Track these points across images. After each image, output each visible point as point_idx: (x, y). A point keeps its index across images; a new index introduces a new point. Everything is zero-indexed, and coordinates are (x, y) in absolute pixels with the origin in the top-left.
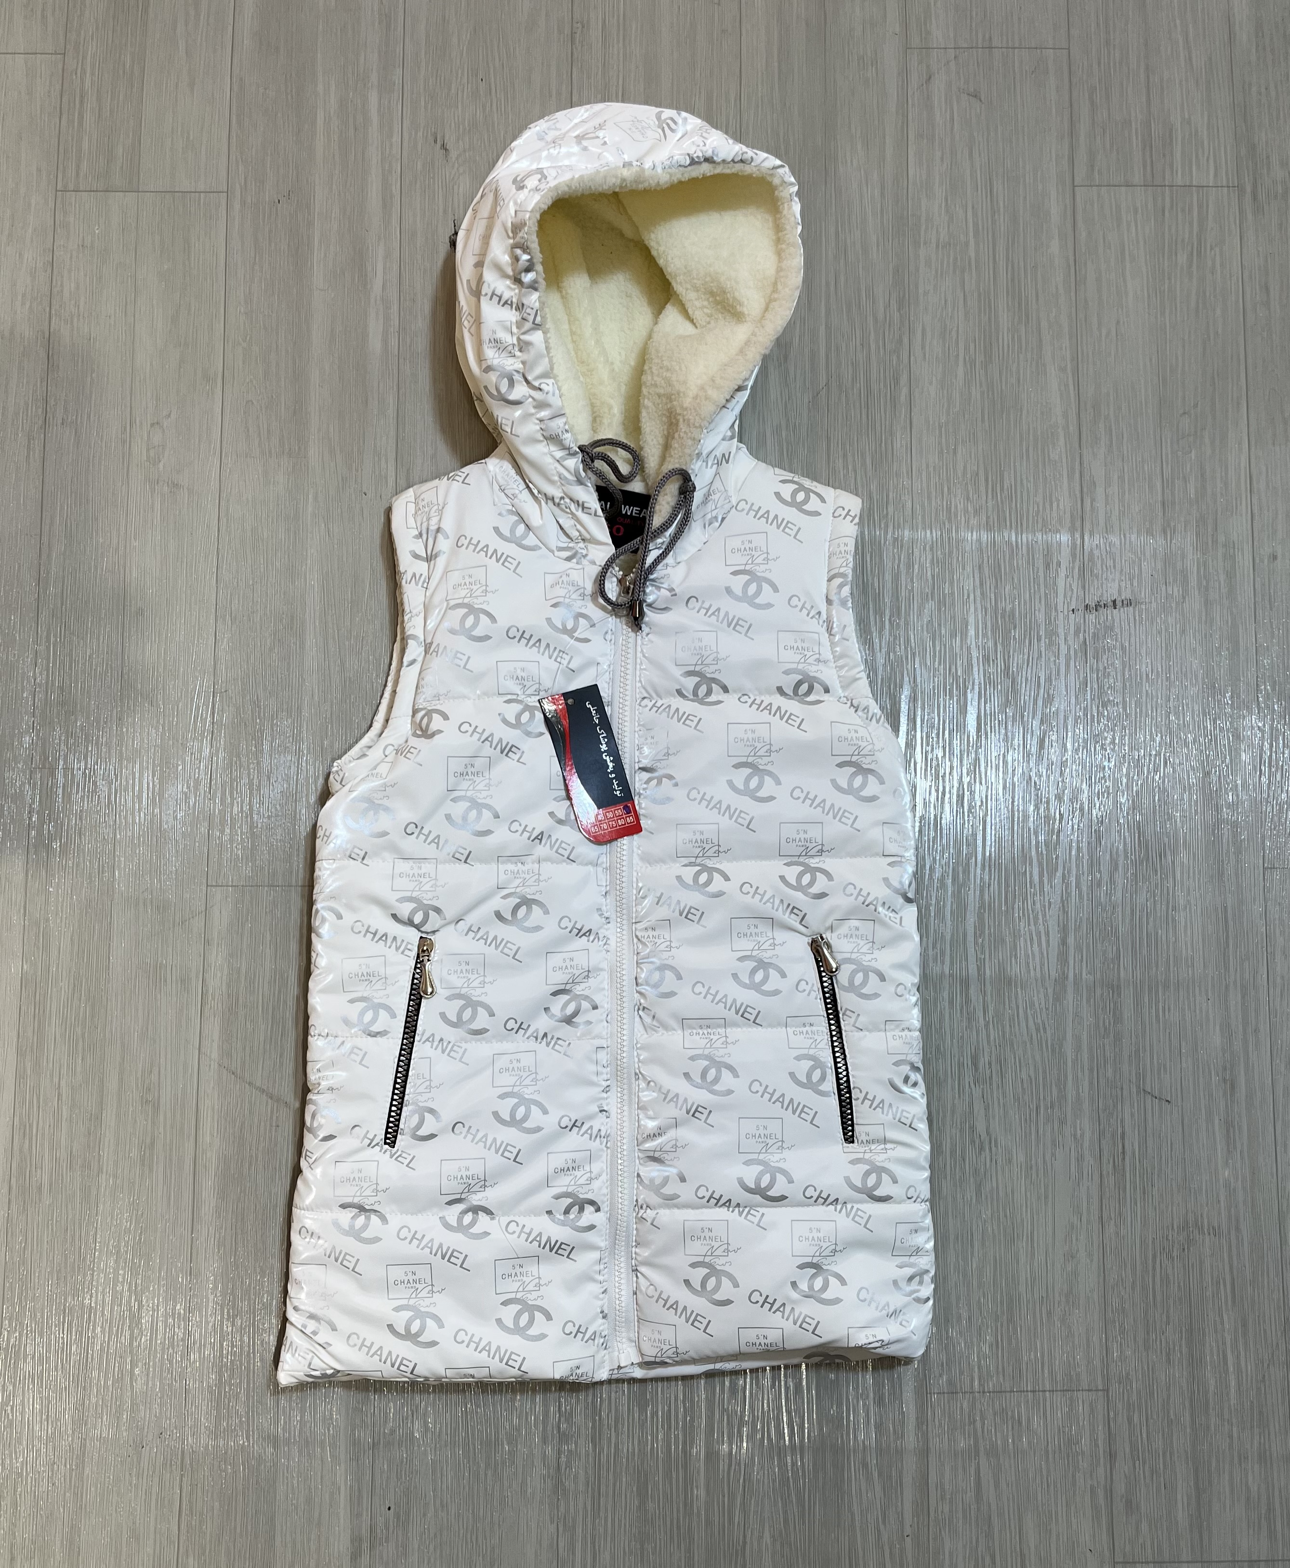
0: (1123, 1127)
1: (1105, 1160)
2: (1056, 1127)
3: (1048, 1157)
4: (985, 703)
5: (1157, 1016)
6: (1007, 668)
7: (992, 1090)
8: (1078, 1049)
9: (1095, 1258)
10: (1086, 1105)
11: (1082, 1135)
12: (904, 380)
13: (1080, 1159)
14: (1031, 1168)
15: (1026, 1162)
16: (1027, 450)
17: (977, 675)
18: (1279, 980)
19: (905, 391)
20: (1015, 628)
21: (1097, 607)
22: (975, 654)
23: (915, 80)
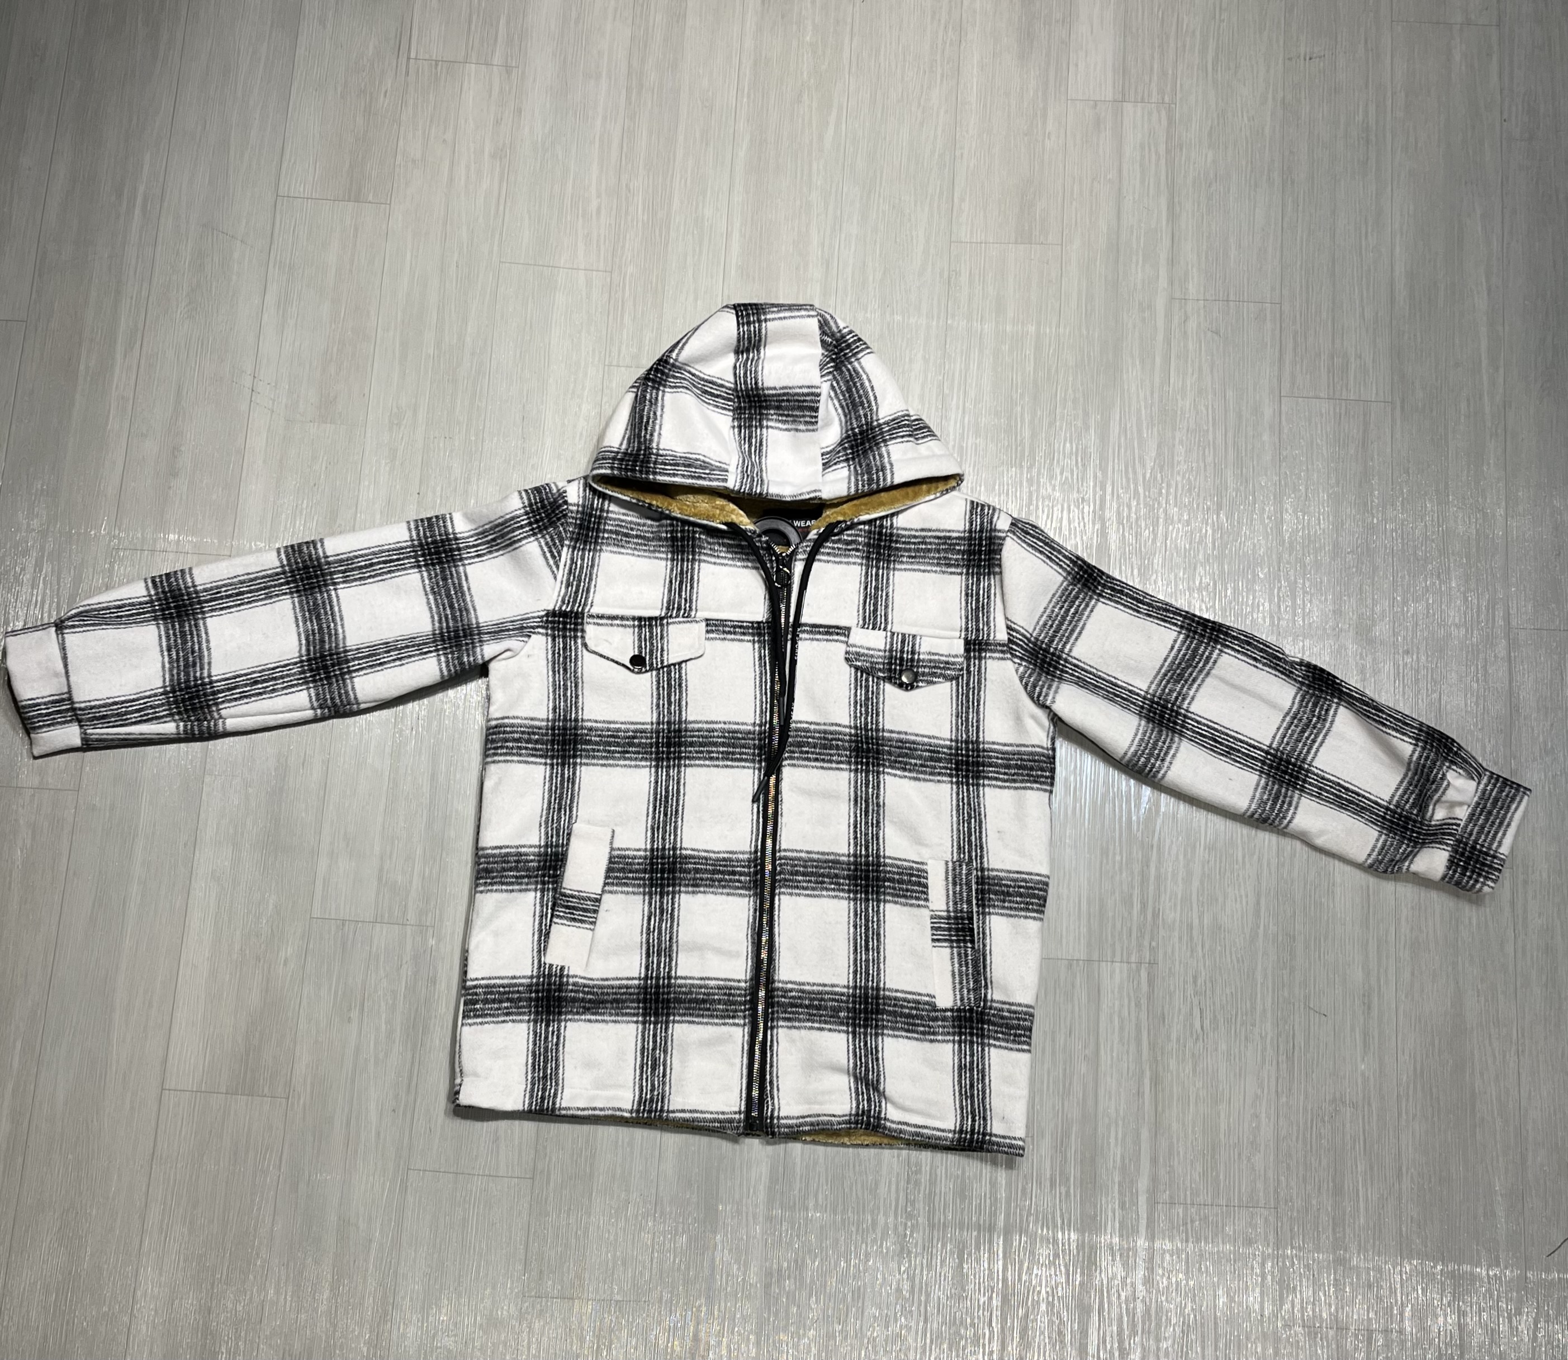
0: (1294, 1030)
1: (1281, 1052)
5: (1320, 957)
8: (1265, 976)
10: (1269, 1015)
11: (1266, 1034)
13: (1264, 1049)
18: (1403, 937)
23: (1176, 320)
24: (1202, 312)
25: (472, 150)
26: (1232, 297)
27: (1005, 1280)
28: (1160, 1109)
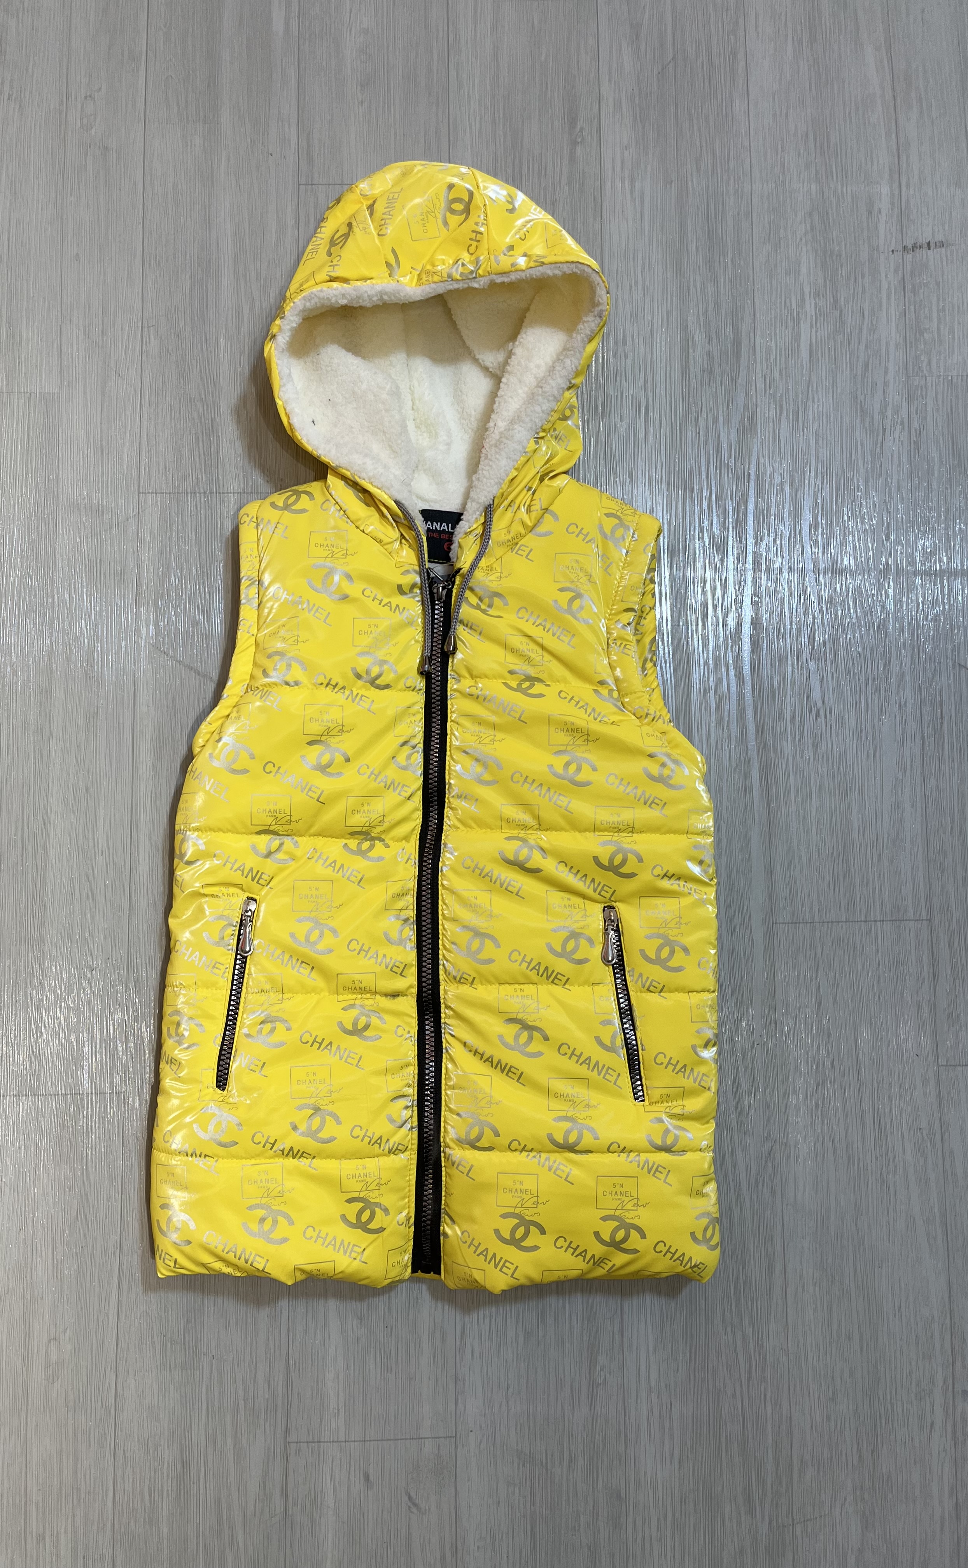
2: (883, 696)
3: (876, 720)
4: (817, 331)
6: (836, 301)
7: (826, 665)
9: (919, 809)
12: (741, 56)
14: (861, 731)
15: (857, 727)
16: (850, 113)
17: (809, 308)
19: (742, 64)
20: (842, 266)
21: (914, 247)
22: (807, 290)
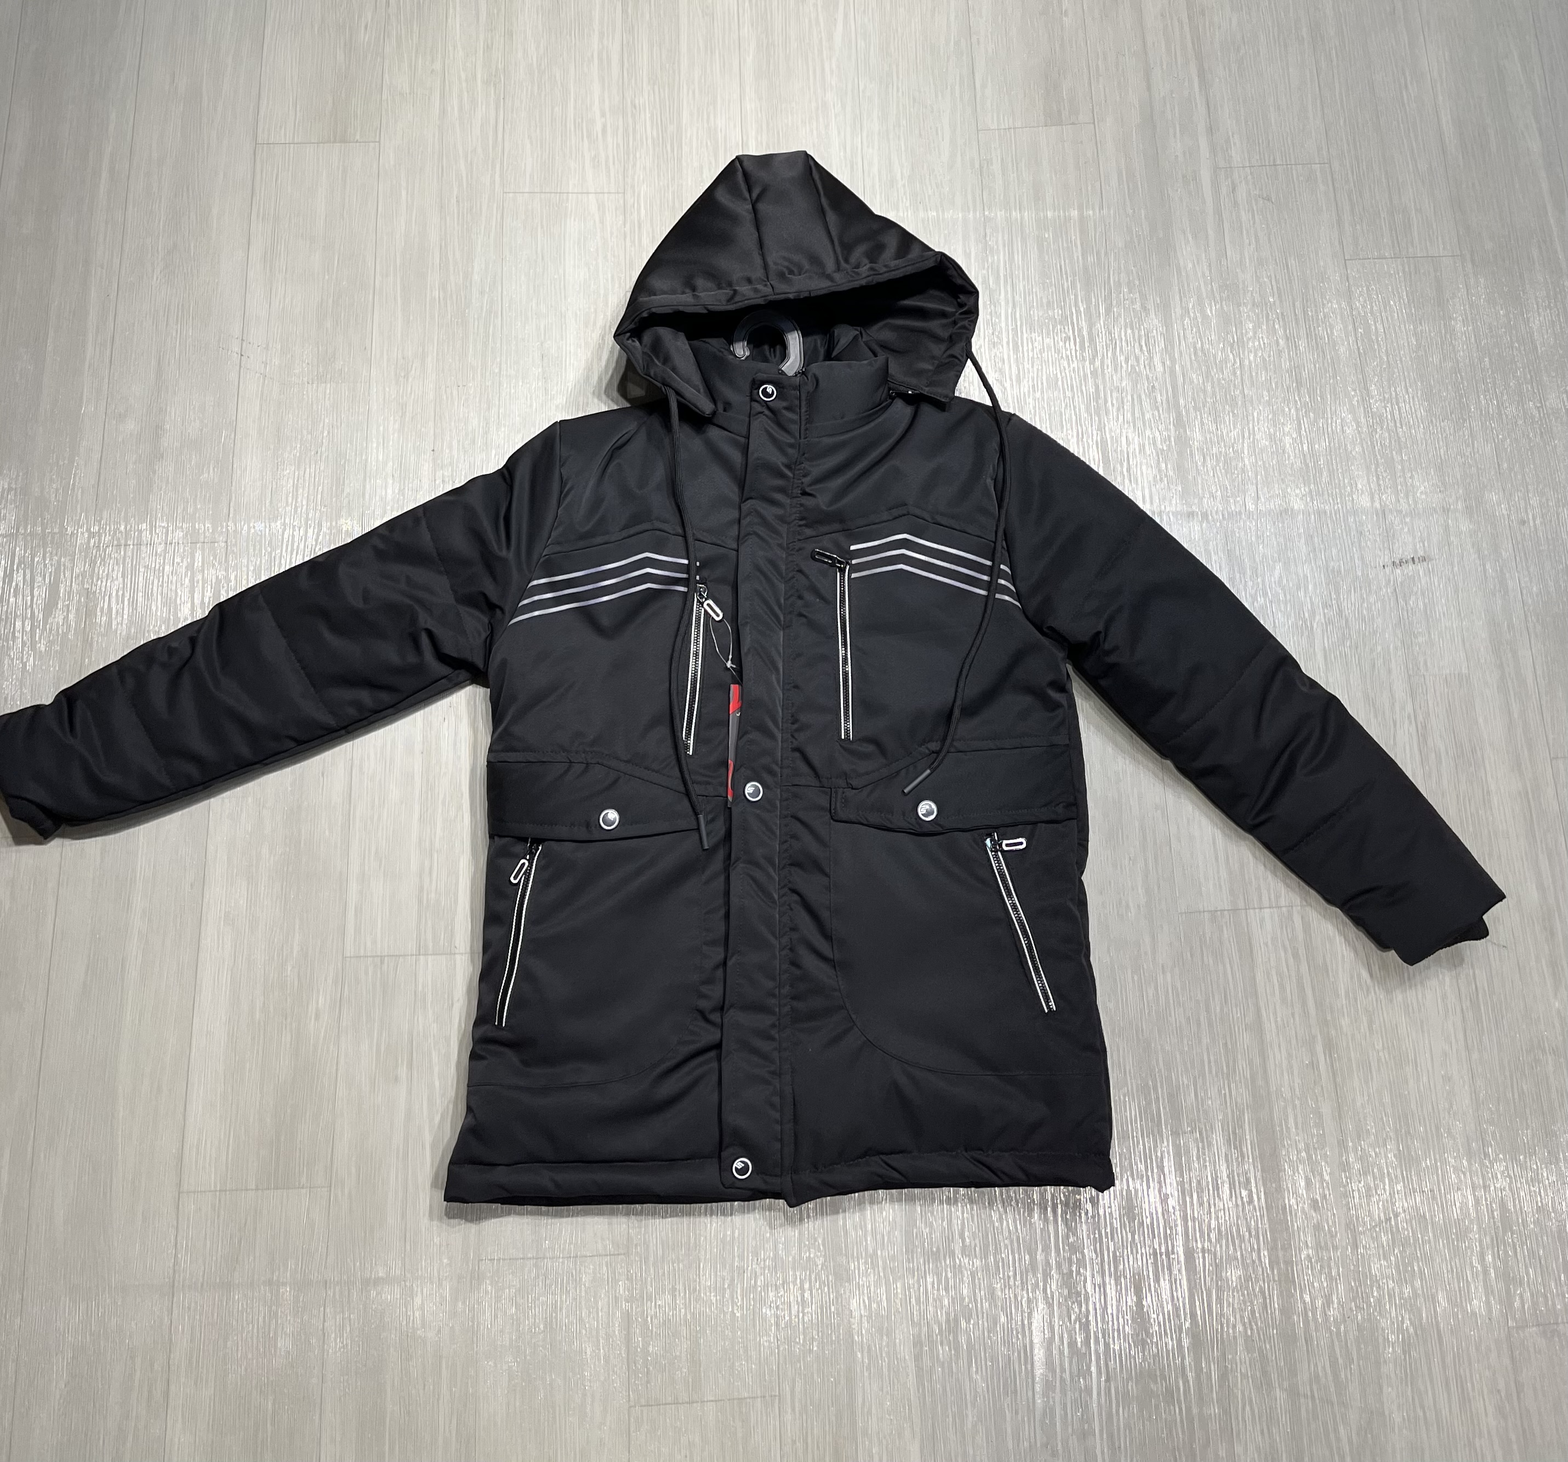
9: (1467, 1080)
17: (1320, 617)
21: (1401, 563)
23: (1224, 190)
24: (1250, 177)
25: (463, 76)
26: (1278, 162)
27: (1193, 1315)
28: (1339, 1080)
